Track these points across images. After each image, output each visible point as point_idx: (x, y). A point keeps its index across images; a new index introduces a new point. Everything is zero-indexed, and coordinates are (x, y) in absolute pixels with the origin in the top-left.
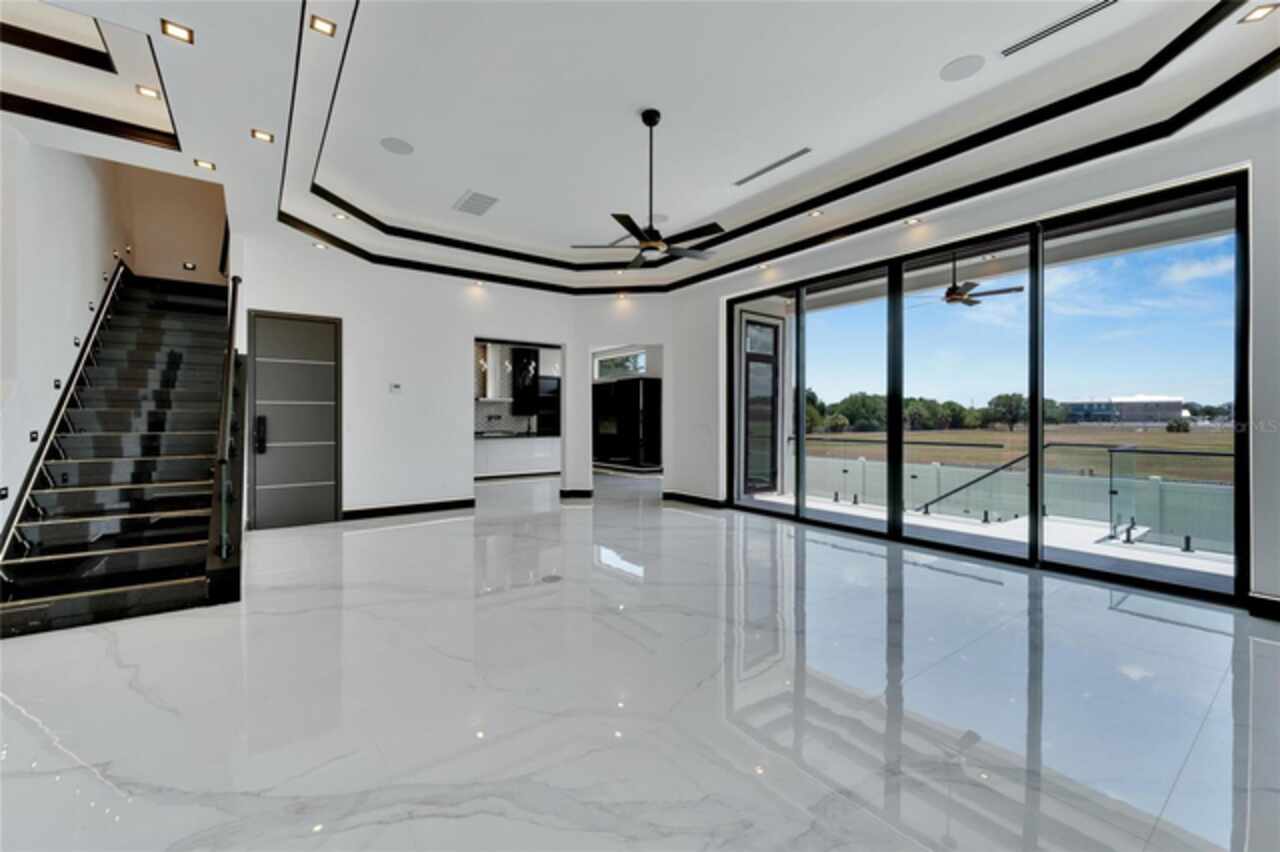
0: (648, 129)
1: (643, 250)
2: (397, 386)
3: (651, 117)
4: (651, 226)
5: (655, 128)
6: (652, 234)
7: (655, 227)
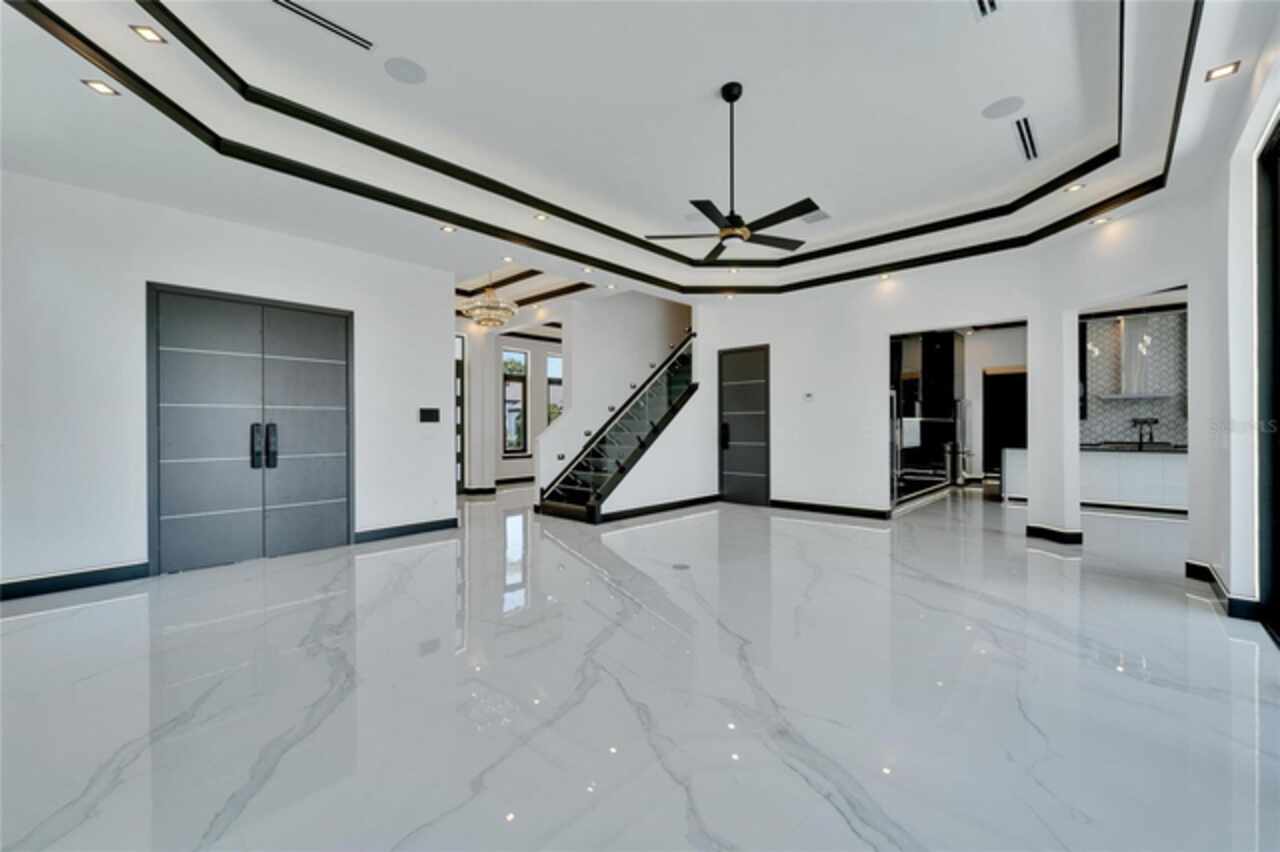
0: (728, 105)
1: (724, 238)
2: (809, 395)
3: (731, 92)
4: (732, 212)
5: (736, 104)
6: (734, 221)
7: (737, 212)
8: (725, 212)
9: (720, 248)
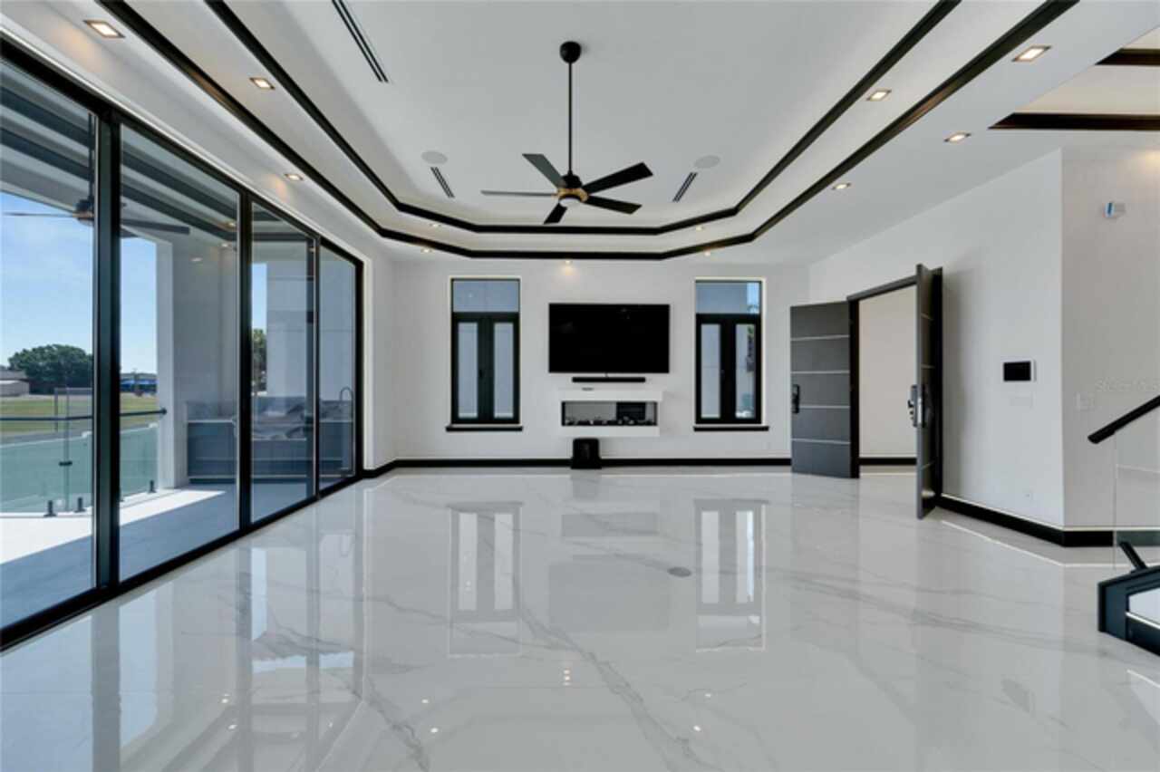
0: (567, 65)
3: (571, 52)
4: (570, 172)
5: (574, 65)
6: (571, 181)
7: (575, 173)
8: (563, 172)
9: (558, 212)
